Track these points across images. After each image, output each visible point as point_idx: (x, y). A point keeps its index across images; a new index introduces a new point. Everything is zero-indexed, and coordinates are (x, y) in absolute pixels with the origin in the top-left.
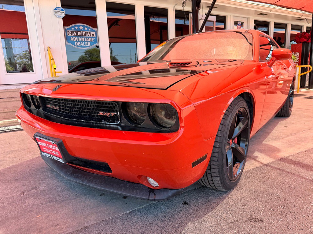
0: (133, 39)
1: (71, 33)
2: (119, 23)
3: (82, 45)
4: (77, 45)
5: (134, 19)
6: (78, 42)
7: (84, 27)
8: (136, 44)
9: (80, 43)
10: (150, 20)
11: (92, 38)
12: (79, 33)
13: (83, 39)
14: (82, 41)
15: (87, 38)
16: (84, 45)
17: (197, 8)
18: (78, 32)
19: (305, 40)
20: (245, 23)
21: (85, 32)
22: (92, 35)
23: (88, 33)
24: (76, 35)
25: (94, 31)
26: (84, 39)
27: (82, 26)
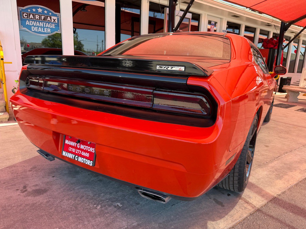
0: (102, 26)
1: (27, 16)
2: (86, 8)
3: (40, 31)
4: (34, 30)
5: (104, 6)
6: (36, 27)
7: (44, 10)
8: (104, 32)
9: (38, 28)
10: (121, 10)
11: (53, 24)
12: (37, 17)
13: (41, 24)
14: (40, 27)
15: (47, 24)
16: (43, 31)
17: (174, 3)
18: (35, 15)
19: (272, 46)
20: (218, 23)
21: (45, 16)
22: (53, 20)
23: (49, 18)
24: (33, 18)
25: (56, 16)
26: (43, 24)
27: (41, 8)
